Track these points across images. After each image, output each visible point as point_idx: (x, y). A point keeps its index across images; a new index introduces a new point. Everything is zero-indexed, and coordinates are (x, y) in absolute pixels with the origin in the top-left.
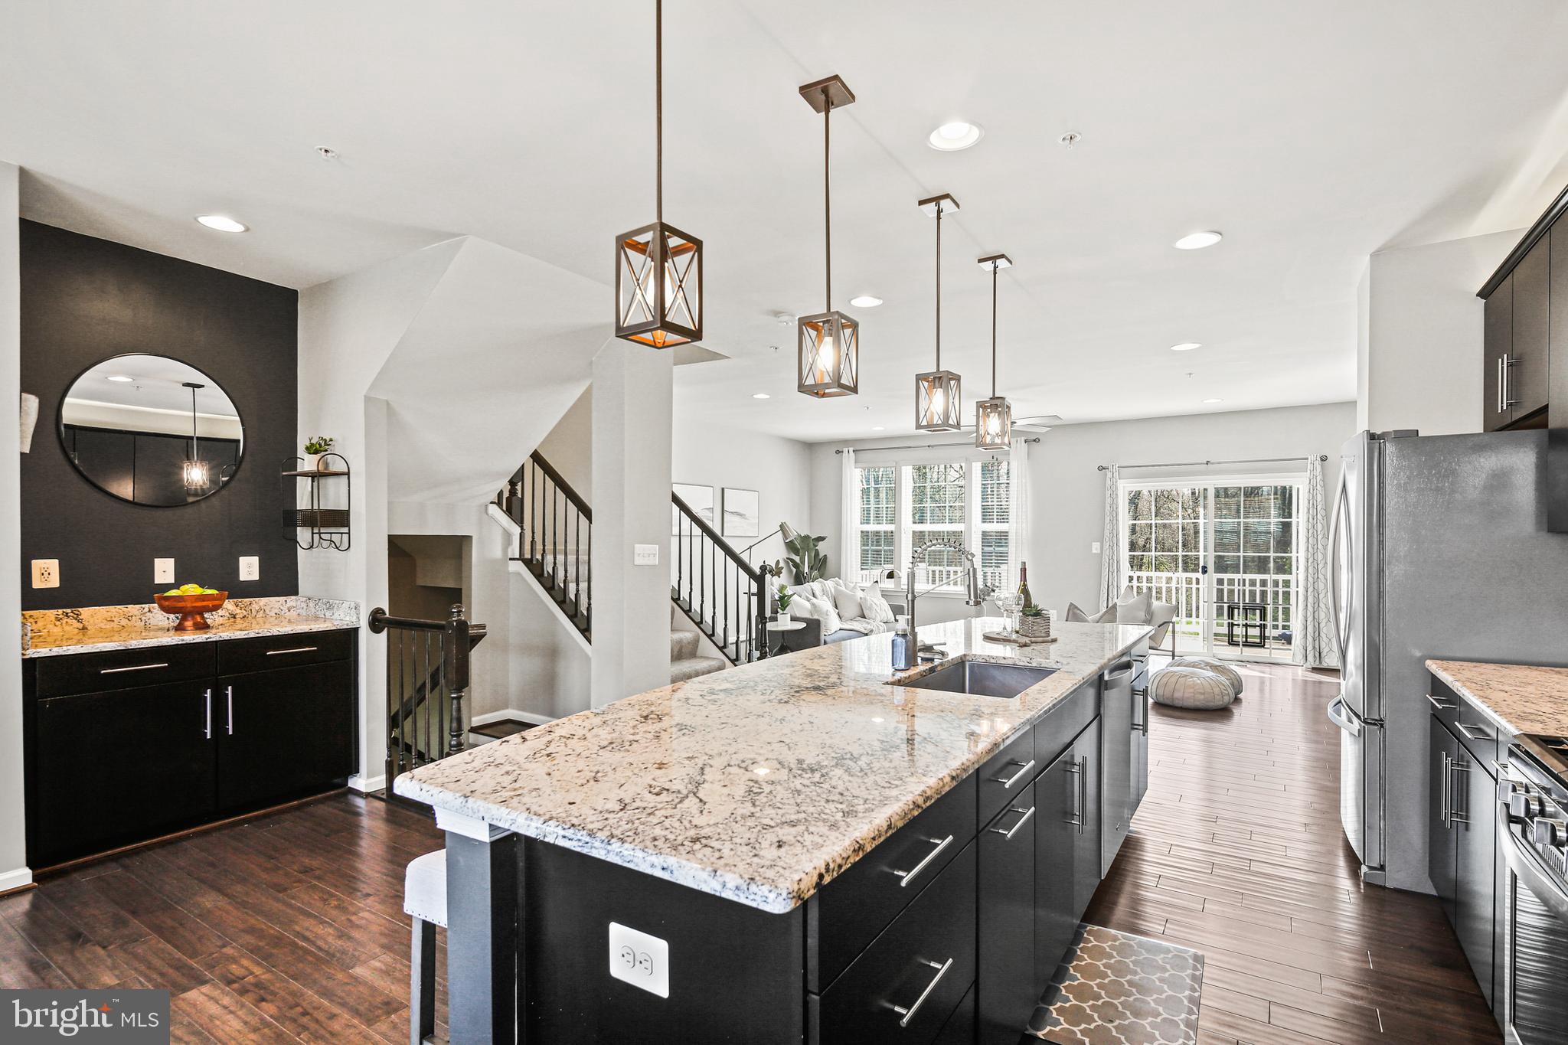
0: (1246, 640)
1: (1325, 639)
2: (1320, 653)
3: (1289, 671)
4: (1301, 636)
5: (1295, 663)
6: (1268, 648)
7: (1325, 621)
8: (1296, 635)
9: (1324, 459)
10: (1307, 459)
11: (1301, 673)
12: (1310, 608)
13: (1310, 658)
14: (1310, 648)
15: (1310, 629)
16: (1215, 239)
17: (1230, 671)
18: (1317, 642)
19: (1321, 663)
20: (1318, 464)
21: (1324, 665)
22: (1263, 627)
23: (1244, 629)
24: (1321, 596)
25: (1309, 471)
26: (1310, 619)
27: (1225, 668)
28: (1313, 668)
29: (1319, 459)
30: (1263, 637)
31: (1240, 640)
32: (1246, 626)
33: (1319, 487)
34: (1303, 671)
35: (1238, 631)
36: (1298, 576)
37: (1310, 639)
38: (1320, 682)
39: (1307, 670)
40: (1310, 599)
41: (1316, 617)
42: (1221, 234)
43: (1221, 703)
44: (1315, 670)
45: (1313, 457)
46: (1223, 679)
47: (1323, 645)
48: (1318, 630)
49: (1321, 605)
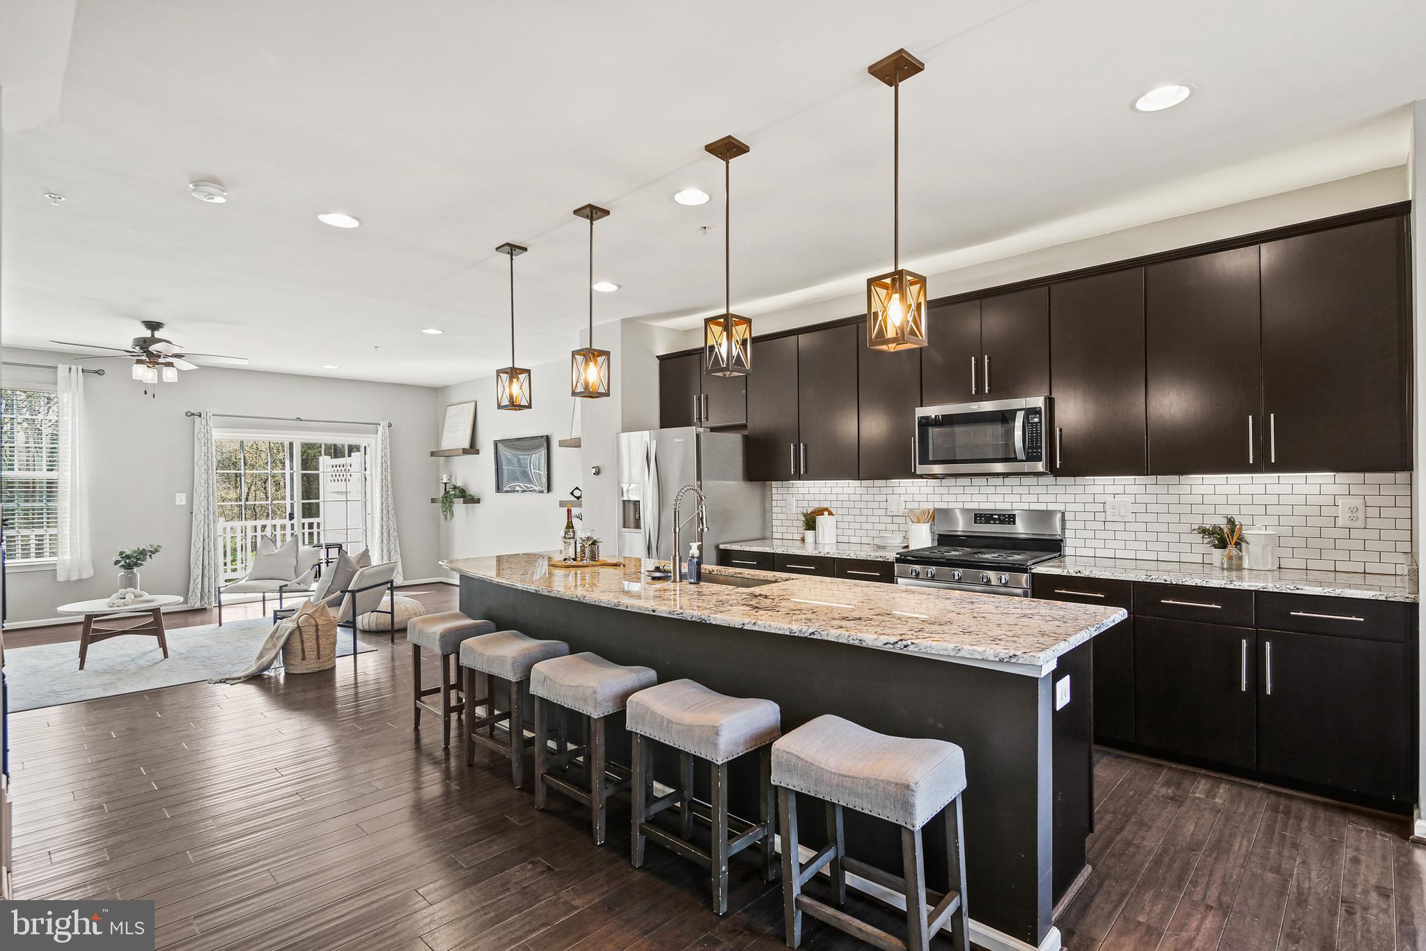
10: (379, 424)
25: (380, 434)
45: (384, 424)
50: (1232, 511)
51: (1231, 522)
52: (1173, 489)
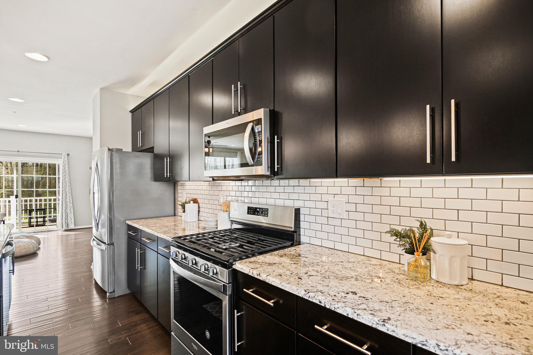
0: (37, 223)
1: (70, 219)
2: (68, 224)
3: (55, 232)
4: (61, 219)
5: (58, 229)
6: (47, 226)
7: (69, 213)
8: (58, 219)
9: (68, 155)
10: (62, 154)
11: (60, 233)
12: (64, 209)
13: (64, 226)
14: (64, 223)
15: (64, 216)
16: (45, 59)
17: (35, 237)
18: (67, 220)
19: (68, 228)
20: (66, 156)
21: (69, 228)
22: (44, 217)
23: (36, 219)
24: (68, 204)
25: (63, 159)
26: (64, 212)
27: (33, 236)
28: (65, 230)
29: (66, 155)
30: (44, 221)
31: (35, 224)
32: (37, 218)
33: (67, 165)
34: (61, 231)
35: (34, 220)
36: (59, 197)
37: (64, 219)
38: (68, 235)
39: (63, 231)
40: (64, 205)
41: (66, 211)
42: (49, 58)
43: (33, 251)
44: (66, 230)
45: (64, 154)
46: (33, 241)
47: (69, 221)
48: (67, 216)
49: (68, 207)
50: (425, 214)
51: (423, 226)
52: (376, 191)
